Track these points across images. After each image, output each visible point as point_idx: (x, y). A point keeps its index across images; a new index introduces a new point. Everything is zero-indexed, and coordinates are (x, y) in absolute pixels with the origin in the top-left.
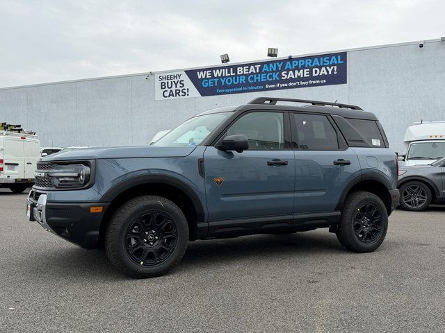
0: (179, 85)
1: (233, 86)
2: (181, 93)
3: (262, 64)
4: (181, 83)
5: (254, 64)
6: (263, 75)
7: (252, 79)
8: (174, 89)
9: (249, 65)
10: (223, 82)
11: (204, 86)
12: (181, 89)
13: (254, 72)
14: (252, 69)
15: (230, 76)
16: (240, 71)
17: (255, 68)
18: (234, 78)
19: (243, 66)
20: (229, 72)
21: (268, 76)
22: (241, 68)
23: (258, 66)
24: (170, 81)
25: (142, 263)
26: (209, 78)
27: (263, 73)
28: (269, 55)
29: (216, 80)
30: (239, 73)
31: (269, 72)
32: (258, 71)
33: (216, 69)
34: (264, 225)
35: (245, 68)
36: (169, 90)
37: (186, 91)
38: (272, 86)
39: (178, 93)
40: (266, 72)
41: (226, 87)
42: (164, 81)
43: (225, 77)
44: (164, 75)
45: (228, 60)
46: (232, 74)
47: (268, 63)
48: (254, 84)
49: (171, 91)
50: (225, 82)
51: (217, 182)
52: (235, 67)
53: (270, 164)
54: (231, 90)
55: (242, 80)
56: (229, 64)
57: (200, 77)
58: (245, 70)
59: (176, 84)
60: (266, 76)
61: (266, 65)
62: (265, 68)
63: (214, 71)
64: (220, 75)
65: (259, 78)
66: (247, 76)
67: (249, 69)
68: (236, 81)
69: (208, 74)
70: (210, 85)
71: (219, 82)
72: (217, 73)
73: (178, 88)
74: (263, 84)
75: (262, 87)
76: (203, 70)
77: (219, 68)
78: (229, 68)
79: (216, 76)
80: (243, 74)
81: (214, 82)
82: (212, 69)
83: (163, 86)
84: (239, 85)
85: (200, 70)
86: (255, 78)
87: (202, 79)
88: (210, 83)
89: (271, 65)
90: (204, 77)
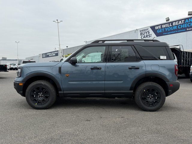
0: (147, 33)
1: (171, 31)
2: (148, 36)
3: (185, 19)
4: (148, 32)
5: (181, 20)
6: (185, 24)
7: (180, 27)
8: (145, 35)
9: (179, 21)
10: (166, 29)
11: (158, 32)
12: (148, 35)
13: (181, 23)
14: (180, 22)
15: (170, 27)
16: (174, 24)
17: (182, 22)
18: (171, 27)
19: (175, 21)
20: (169, 25)
21: (188, 24)
22: (175, 23)
23: (183, 21)
24: (144, 32)
25: (36, 104)
26: (160, 29)
27: (185, 23)
28: (189, 15)
29: (163, 29)
30: (174, 25)
31: (189, 23)
32: (183, 23)
33: (163, 24)
34: (90, 94)
35: (177, 22)
36: (143, 36)
37: (150, 35)
38: (190, 29)
39: (147, 37)
40: (187, 23)
41: (168, 32)
42: (142, 32)
43: (168, 27)
44: (142, 30)
45: (169, 20)
46: (170, 26)
47: (188, 19)
48: (181, 29)
49: (144, 36)
50: (167, 30)
51: (66, 76)
52: (172, 23)
53: (92, 69)
54: (170, 33)
55: (175, 28)
56: (169, 21)
57: (156, 29)
58: (177, 23)
59: (146, 33)
60: (187, 25)
61: (187, 20)
62: (187, 21)
63: (162, 25)
64: (165, 27)
65: (183, 26)
66: (177, 26)
67: (179, 22)
68: (172, 29)
69: (160, 27)
70: (160, 32)
71: (165, 30)
72: (164, 26)
73: (147, 34)
74: (186, 28)
75: (185, 30)
76: (158, 26)
77: (165, 24)
78: (169, 23)
79: (163, 27)
80: (176, 25)
81: (162, 30)
82: (161, 25)
83: (141, 34)
84: (174, 30)
85: (156, 26)
86: (182, 26)
87: (157, 29)
88: (160, 31)
89: (190, 19)
90: (158, 28)
